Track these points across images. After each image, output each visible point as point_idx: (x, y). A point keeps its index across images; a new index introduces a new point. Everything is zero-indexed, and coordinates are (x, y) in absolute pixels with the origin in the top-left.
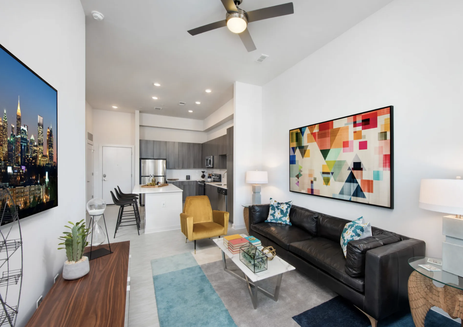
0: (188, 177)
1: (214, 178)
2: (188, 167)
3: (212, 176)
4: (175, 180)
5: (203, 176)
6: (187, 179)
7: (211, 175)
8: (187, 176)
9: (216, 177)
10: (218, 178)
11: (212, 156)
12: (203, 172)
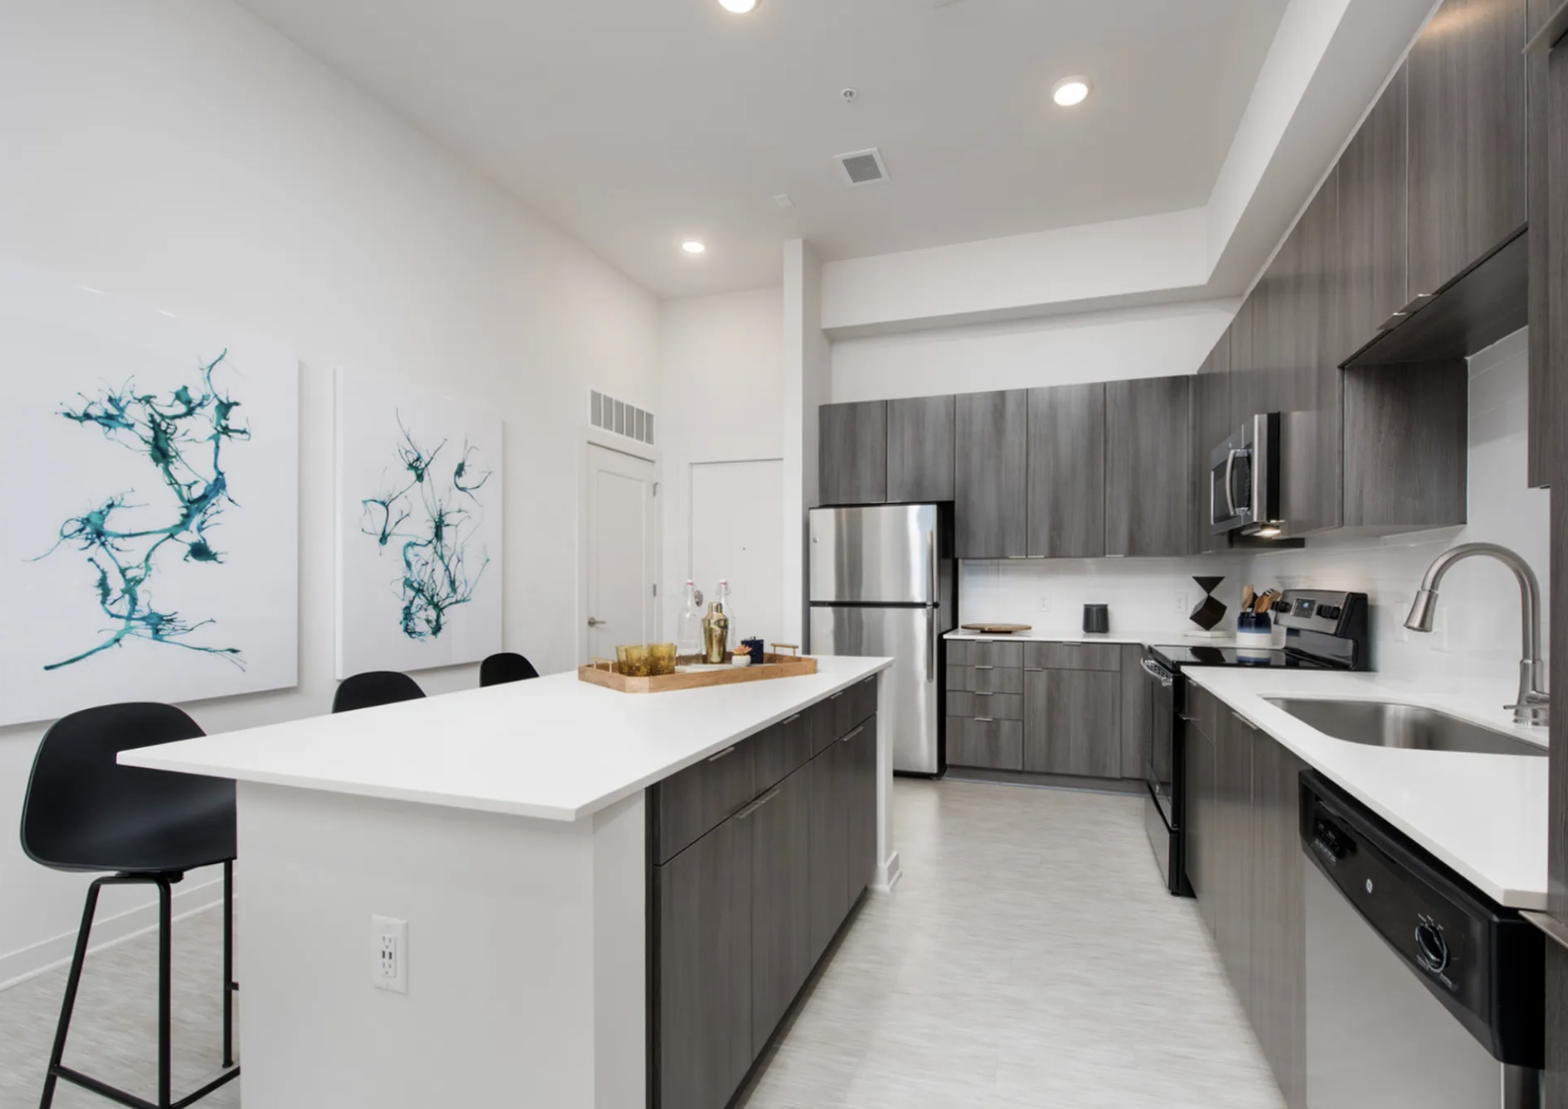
0: (1097, 618)
1: (1292, 632)
2: (1096, 548)
3: (1272, 614)
4: (1009, 632)
5: (1208, 615)
6: (1088, 627)
7: (1264, 606)
8: (1088, 610)
9: (1314, 622)
10: (1331, 626)
11: (1259, 422)
12: (1208, 583)
